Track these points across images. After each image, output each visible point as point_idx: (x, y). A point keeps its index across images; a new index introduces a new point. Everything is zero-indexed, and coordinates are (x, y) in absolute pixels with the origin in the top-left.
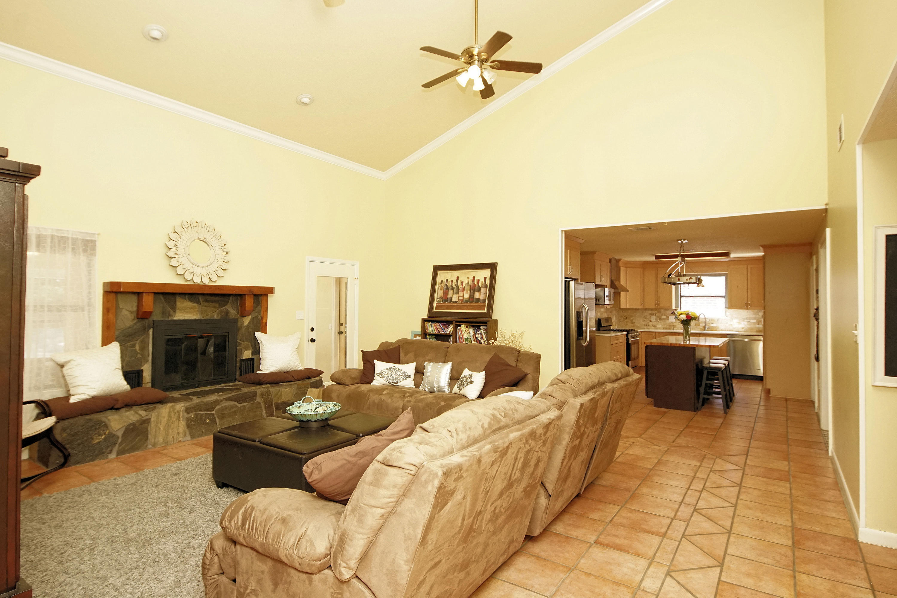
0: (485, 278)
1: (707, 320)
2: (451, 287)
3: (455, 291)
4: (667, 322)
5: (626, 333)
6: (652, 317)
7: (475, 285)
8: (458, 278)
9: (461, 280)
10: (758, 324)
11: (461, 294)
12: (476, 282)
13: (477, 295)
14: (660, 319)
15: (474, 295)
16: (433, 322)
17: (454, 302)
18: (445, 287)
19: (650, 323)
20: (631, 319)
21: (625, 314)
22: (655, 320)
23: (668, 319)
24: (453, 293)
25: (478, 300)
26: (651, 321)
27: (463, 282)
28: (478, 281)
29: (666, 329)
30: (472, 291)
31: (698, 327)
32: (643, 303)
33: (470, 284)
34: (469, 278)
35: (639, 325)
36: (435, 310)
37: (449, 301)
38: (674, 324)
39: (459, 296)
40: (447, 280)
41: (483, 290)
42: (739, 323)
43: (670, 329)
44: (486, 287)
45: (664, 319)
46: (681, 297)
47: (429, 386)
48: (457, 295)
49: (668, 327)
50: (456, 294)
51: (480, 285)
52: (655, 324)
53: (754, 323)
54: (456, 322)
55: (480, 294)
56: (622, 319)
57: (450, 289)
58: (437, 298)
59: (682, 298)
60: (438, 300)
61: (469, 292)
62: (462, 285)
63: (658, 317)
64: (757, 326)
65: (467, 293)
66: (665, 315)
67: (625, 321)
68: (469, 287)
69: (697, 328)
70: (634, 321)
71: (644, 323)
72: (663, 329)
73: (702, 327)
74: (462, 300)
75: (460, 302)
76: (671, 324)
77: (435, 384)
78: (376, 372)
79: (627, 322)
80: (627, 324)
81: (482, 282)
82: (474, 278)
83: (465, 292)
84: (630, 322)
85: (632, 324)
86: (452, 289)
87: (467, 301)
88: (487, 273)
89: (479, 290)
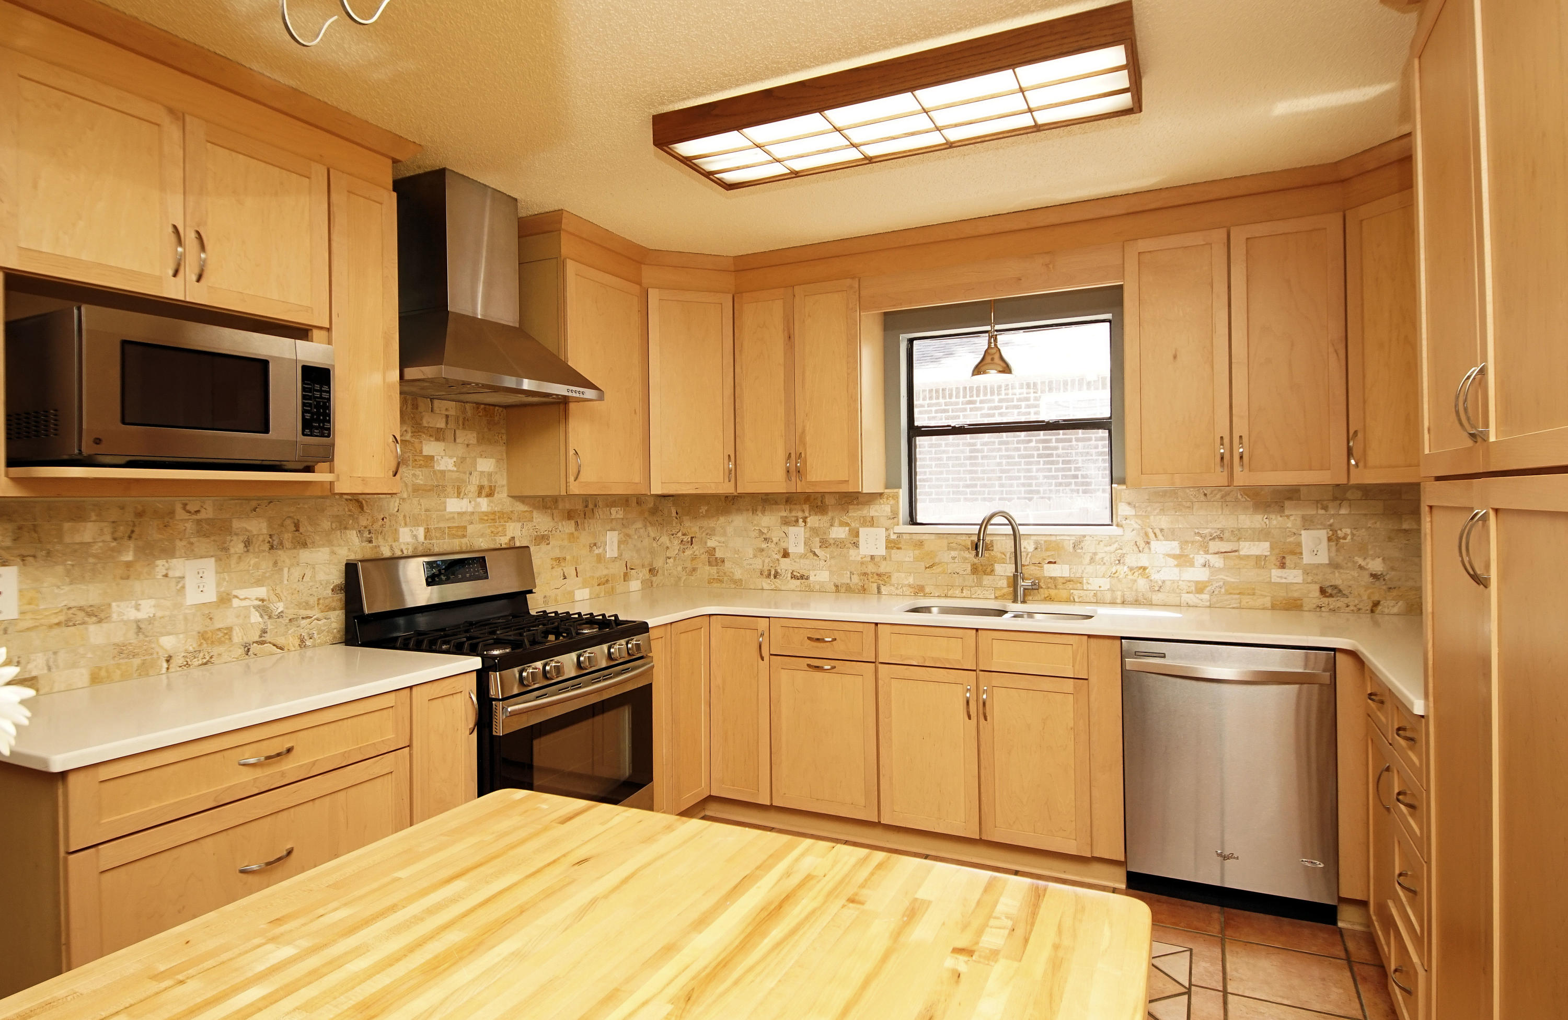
1: (1027, 546)
6: (792, 530)
10: (1283, 566)
14: (824, 544)
19: (785, 565)
20: (711, 543)
22: (801, 549)
23: (856, 545)
26: (786, 555)
29: (848, 590)
31: (987, 580)
35: (738, 574)
38: (883, 569)
42: (1183, 560)
45: (839, 544)
46: (915, 431)
49: (856, 579)
52: (801, 566)
53: (1260, 561)
56: (676, 542)
59: (920, 441)
63: (815, 531)
64: (1276, 574)
66: (843, 525)
67: (688, 552)
69: (979, 584)
70: (719, 554)
71: (758, 564)
73: (1003, 583)
76: (871, 568)
79: (694, 558)
80: (694, 570)
84: (705, 557)
85: (714, 570)
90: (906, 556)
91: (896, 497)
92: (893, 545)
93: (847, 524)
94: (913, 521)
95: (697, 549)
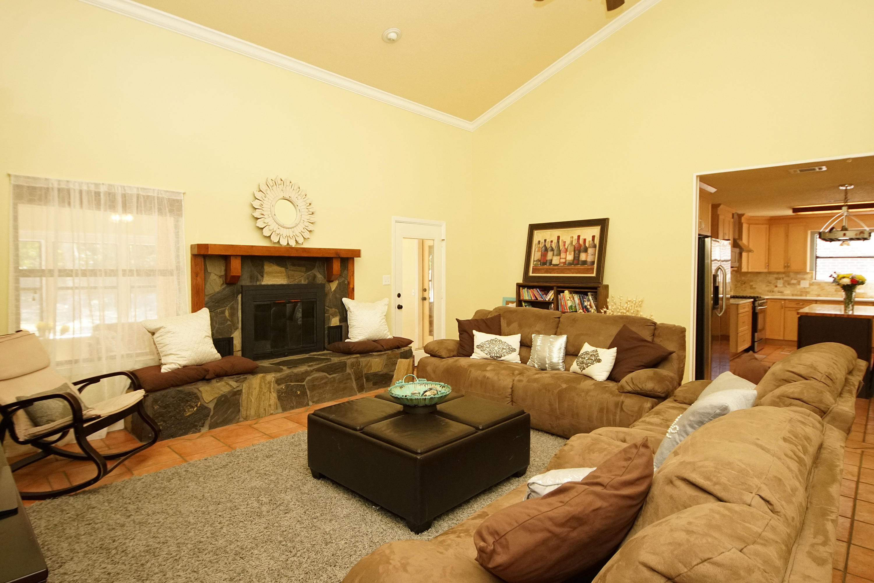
0: (593, 237)
2: (550, 248)
3: (555, 252)
4: (798, 287)
5: (752, 300)
6: (779, 281)
7: (580, 246)
8: (559, 237)
9: (562, 240)
11: (563, 255)
12: (581, 242)
13: (583, 257)
14: (789, 284)
15: (579, 257)
16: (529, 287)
17: (554, 265)
18: (544, 248)
19: (776, 289)
20: (751, 284)
21: (743, 278)
22: (781, 285)
23: (799, 284)
24: (553, 255)
25: (585, 262)
26: (776, 287)
27: (565, 242)
28: (585, 240)
29: (796, 295)
30: (577, 252)
32: (768, 265)
33: (574, 244)
34: (572, 237)
36: (531, 274)
37: (548, 264)
38: (808, 290)
39: (560, 258)
40: (545, 241)
41: (590, 251)
43: (801, 295)
44: (595, 246)
45: (794, 284)
46: (817, 257)
47: (539, 363)
48: (559, 257)
49: (799, 293)
50: (557, 255)
51: (587, 245)
52: (782, 289)
54: (558, 287)
55: (587, 256)
57: (549, 250)
58: (534, 261)
59: (818, 259)
60: (535, 263)
61: (573, 253)
62: (565, 245)
63: (786, 281)
65: (570, 254)
66: (795, 279)
67: (744, 286)
68: (573, 248)
70: (754, 286)
71: (767, 289)
72: (793, 295)
74: (565, 263)
75: (562, 265)
76: (804, 290)
77: (547, 360)
78: (476, 344)
80: (745, 290)
81: (589, 241)
82: (579, 237)
83: (568, 253)
86: (552, 250)
87: (570, 264)
88: (596, 231)
89: (586, 250)
90: (815, 287)
91: (812, 273)
92: (811, 285)
93: (797, 280)
94: (815, 279)
95: (746, 285)
